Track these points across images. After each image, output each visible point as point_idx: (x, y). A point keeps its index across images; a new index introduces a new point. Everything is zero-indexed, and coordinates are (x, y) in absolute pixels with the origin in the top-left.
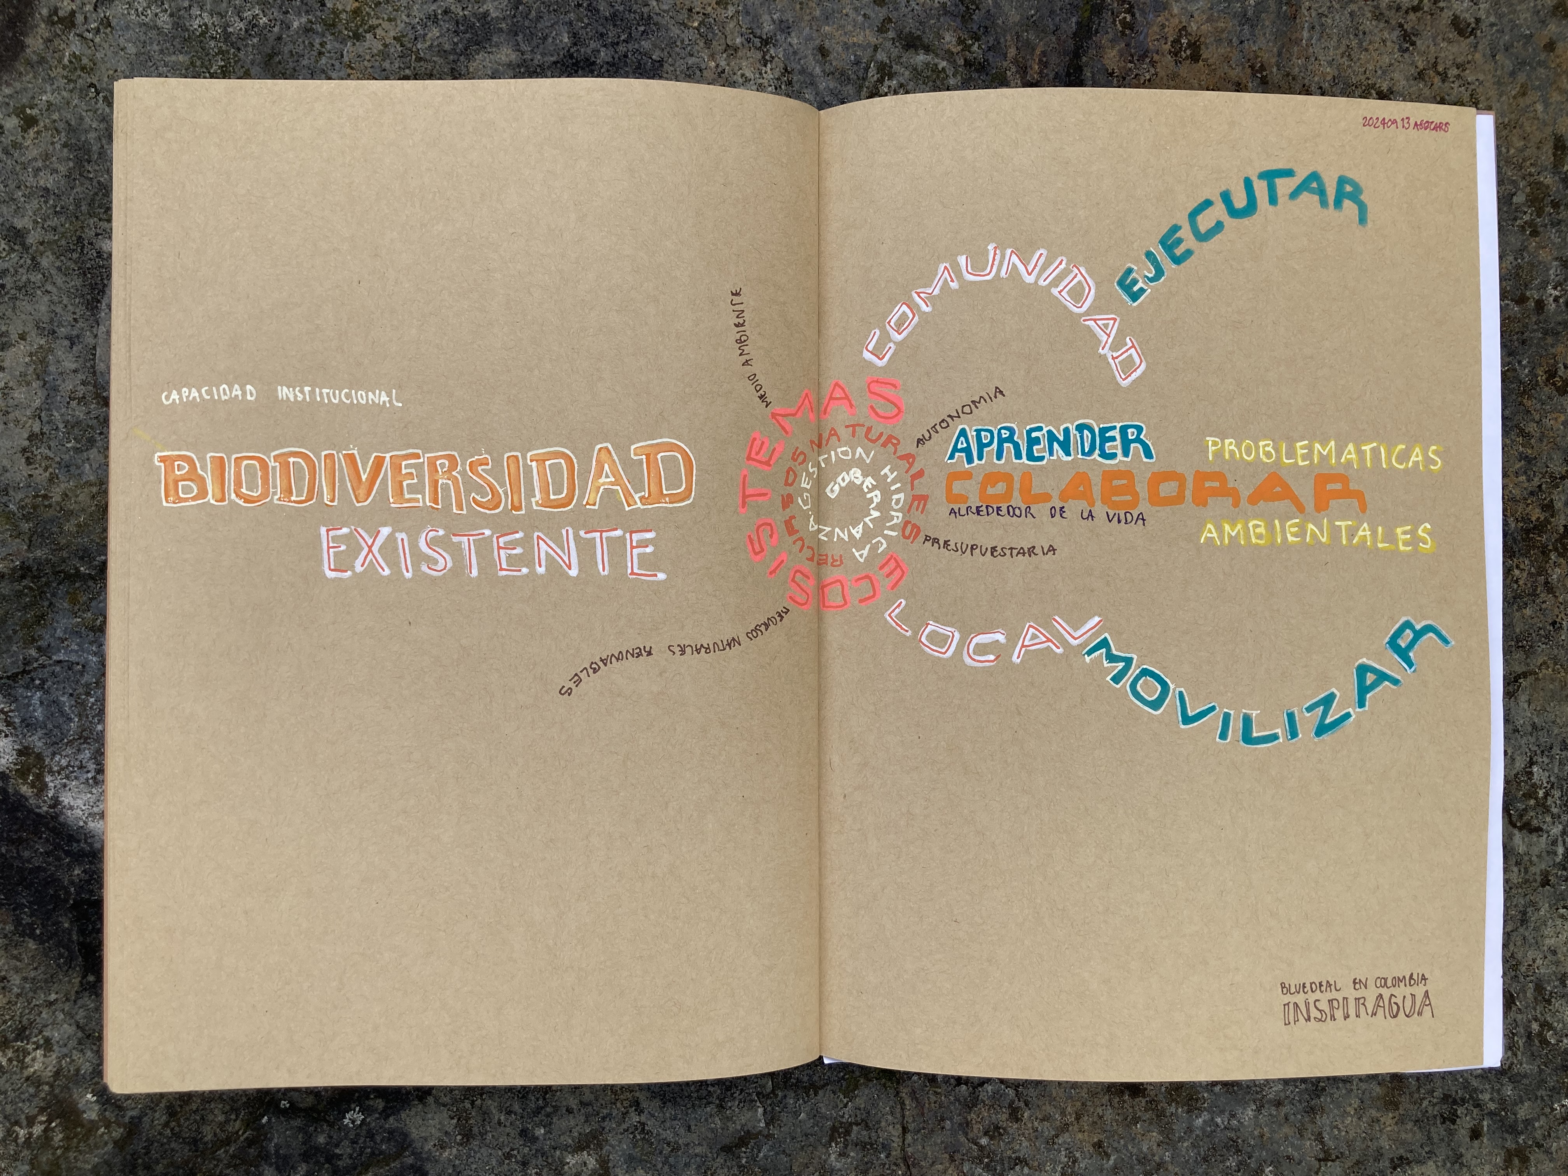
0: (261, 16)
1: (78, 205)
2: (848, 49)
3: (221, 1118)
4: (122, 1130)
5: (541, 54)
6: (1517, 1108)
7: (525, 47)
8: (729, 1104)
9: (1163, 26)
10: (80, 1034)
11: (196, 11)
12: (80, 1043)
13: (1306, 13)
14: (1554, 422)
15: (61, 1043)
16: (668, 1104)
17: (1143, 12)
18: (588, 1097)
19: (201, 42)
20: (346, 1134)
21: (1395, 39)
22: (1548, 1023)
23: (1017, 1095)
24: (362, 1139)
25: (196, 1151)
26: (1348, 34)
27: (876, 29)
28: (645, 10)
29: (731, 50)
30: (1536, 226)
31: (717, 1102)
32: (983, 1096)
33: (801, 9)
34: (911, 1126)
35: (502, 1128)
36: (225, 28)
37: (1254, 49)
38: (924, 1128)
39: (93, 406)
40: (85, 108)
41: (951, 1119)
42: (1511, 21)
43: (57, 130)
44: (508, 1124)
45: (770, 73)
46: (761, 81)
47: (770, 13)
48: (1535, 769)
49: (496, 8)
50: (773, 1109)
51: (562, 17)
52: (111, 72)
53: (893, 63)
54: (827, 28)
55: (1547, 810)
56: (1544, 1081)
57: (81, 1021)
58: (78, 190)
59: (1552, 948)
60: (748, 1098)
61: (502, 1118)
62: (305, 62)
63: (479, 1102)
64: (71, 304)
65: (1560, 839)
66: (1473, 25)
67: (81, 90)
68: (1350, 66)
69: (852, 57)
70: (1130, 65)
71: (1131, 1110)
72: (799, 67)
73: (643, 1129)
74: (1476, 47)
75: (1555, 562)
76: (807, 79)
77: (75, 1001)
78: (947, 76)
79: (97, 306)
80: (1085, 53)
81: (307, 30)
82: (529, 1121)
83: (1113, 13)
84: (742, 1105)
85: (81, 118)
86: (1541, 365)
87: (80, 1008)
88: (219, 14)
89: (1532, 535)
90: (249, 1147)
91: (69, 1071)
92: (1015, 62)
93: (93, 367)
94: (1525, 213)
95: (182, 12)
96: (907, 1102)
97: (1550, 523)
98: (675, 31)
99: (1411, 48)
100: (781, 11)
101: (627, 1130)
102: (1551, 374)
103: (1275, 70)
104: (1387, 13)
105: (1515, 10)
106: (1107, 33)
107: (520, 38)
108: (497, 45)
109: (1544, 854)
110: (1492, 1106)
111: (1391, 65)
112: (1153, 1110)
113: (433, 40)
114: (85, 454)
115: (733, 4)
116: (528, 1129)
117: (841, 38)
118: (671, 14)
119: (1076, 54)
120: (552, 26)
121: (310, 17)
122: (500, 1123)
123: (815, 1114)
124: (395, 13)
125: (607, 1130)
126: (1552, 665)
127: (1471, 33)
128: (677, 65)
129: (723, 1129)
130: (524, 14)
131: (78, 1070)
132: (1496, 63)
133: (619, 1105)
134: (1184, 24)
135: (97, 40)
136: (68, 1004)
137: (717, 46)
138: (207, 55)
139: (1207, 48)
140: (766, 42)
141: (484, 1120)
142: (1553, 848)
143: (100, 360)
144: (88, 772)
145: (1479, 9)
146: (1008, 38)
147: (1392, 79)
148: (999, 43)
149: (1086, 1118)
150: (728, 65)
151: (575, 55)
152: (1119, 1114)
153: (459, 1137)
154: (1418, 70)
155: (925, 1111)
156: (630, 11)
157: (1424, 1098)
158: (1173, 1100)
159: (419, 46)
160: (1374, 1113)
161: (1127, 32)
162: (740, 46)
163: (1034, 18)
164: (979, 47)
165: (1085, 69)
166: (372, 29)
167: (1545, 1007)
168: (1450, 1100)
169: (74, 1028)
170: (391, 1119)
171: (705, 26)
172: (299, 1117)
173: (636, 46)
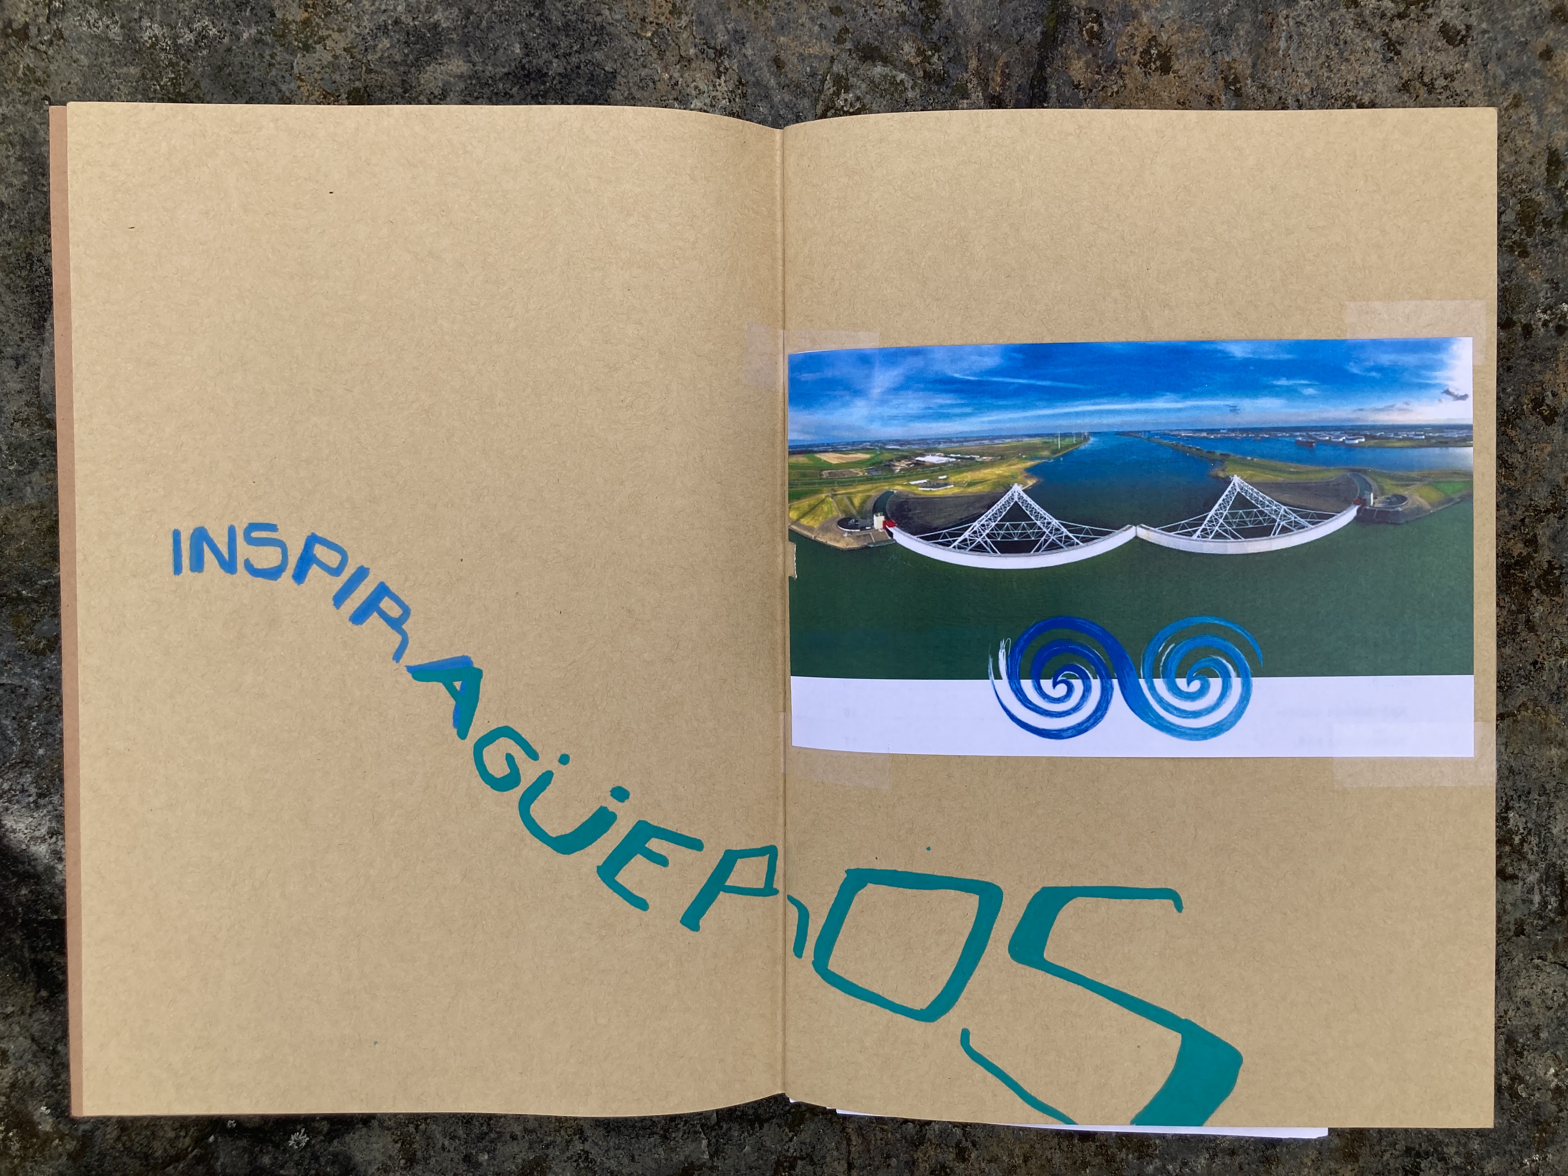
0: (211, 27)
1: (32, 221)
2: (803, 60)
3: (171, 1134)
4: (75, 1142)
5: (492, 65)
6: (1485, 1163)
7: (476, 58)
8: (673, 1135)
9: (1132, 36)
10: (35, 1048)
11: (146, 22)
12: (34, 1056)
13: (1283, 22)
14: (1541, 453)
15: (17, 1055)
16: (612, 1133)
17: (1110, 20)
18: (530, 1125)
19: (152, 54)
20: (291, 1156)
21: (1378, 47)
22: (1518, 1075)
23: (964, 1135)
24: (306, 1163)
25: (147, 1165)
26: (1328, 43)
27: (832, 39)
28: (599, 19)
29: (685, 62)
30: (1525, 246)
31: (662, 1132)
32: (930, 1135)
33: (756, 18)
34: (858, 1163)
35: (446, 1154)
36: (175, 39)
37: (1227, 60)
38: (870, 1165)
39: (36, 428)
40: (39, 121)
41: (897, 1157)
42: (1503, 28)
43: (10, 142)
44: (452, 1150)
45: (724, 85)
46: (714, 93)
47: (724, 23)
48: (1511, 815)
49: (447, 18)
50: (717, 1141)
51: (514, 27)
52: (65, 84)
53: (850, 75)
54: (782, 38)
55: (1523, 857)
56: (1512, 1136)
57: (37, 1034)
58: (32, 204)
59: (1526, 1000)
60: (692, 1130)
61: (446, 1143)
62: (256, 74)
63: (423, 1127)
64: (19, 324)
65: (1536, 887)
66: (1464, 33)
67: (36, 102)
68: (1329, 78)
69: (808, 69)
70: (1097, 77)
71: (1080, 1154)
72: (753, 79)
73: (587, 1158)
74: (1466, 56)
75: (1538, 600)
76: (762, 92)
77: (30, 1015)
78: (906, 89)
79: (43, 326)
80: (1051, 63)
81: (258, 41)
82: (473, 1146)
83: (1079, 23)
84: (686, 1136)
85: (36, 131)
86: (1526, 393)
87: (34, 1021)
88: (169, 25)
89: (1512, 571)
90: (198, 1164)
91: (25, 1083)
92: (977, 73)
93: (37, 387)
94: (1515, 232)
95: (133, 24)
96: (853, 1138)
97: (1533, 558)
98: (629, 41)
99: (1395, 58)
100: (735, 20)
101: (571, 1157)
102: (1538, 403)
103: (1249, 81)
104: (1370, 20)
105: (1510, 16)
106: (1074, 43)
107: (471, 49)
108: (448, 56)
109: (1519, 902)
110: (1458, 1160)
111: (1374, 76)
112: (1102, 1155)
113: (383, 51)
114: (27, 477)
115: (687, 14)
116: (472, 1154)
117: (797, 49)
118: (623, 23)
119: (1041, 67)
120: (503, 36)
121: (259, 28)
122: (443, 1148)
123: (760, 1147)
124: (345, 23)
125: (550, 1158)
126: (1531, 707)
127: (1463, 40)
128: (630, 76)
129: (666, 1160)
130: (475, 25)
131: (32, 1083)
132: (1487, 72)
133: (562, 1132)
134: (1154, 34)
135: (51, 52)
136: (23, 1017)
137: (671, 57)
138: (158, 67)
139: (1178, 60)
140: (720, 53)
141: (428, 1145)
142: (1529, 896)
143: (44, 382)
144: (30, 796)
145: (1470, 15)
146: (970, 48)
147: (1374, 91)
148: (960, 54)
149: (1034, 1161)
150: (682, 77)
151: (527, 66)
152: (1067, 1158)
153: (403, 1162)
154: (1403, 81)
155: (872, 1147)
156: (583, 21)
157: (1385, 1151)
158: (1124, 1147)
159: (369, 58)
160: (1333, 1165)
161: (1094, 42)
162: (693, 57)
163: (997, 28)
164: (939, 58)
165: (1050, 80)
166: (322, 40)
167: (1516, 1060)
168: (1413, 1153)
169: (29, 1041)
170: (335, 1142)
171: (659, 36)
172: (245, 1137)
173: (589, 57)
